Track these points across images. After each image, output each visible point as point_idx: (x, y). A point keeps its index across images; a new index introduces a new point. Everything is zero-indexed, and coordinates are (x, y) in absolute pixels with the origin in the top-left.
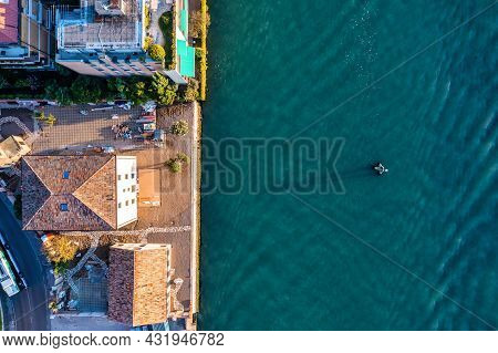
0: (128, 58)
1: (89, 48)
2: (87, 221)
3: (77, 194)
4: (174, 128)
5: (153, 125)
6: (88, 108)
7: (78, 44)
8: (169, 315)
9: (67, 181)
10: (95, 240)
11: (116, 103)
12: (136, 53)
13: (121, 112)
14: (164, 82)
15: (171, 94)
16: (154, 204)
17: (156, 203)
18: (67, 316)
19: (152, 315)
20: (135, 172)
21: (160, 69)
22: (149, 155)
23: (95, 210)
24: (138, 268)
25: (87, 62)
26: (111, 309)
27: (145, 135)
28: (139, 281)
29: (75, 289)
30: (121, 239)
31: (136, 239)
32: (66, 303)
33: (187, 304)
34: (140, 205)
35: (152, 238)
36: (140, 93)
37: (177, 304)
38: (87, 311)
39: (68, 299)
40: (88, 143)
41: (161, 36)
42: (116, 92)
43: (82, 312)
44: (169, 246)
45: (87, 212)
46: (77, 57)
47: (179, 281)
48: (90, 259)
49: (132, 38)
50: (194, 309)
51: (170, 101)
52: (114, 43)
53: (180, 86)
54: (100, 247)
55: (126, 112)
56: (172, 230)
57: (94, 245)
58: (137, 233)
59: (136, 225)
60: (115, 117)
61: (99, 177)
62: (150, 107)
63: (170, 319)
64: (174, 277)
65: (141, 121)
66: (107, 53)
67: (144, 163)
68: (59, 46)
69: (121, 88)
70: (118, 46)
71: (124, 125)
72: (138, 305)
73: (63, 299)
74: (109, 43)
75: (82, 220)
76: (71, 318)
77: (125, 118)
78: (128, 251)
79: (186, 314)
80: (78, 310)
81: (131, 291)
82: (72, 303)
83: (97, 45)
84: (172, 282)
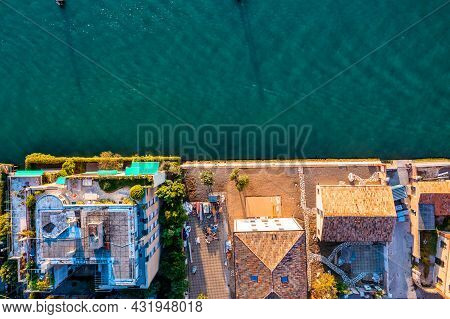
0: (143, 221)
1: (134, 256)
2: (297, 258)
3: (272, 267)
4: (207, 183)
5: (204, 204)
6: (190, 266)
7: (130, 266)
8: (383, 184)
9: (260, 277)
10: (315, 257)
11: (185, 239)
12: (138, 213)
13: (194, 234)
14: (164, 189)
15: (176, 185)
16: (279, 202)
17: (278, 200)
18: (388, 283)
19: (385, 199)
20: (249, 220)
21: (152, 189)
22: (233, 208)
23: (287, 251)
24: (341, 212)
25: (147, 259)
26: (381, 239)
27: (214, 212)
28: (352, 211)
29: (362, 275)
30: (313, 232)
31: (313, 218)
32: (376, 284)
33: (373, 169)
34: (279, 214)
35: (311, 203)
36: (175, 214)
37: (373, 178)
38: (383, 263)
39: (372, 282)
40: (223, 266)
41: (121, 190)
42: (175, 238)
43: (384, 269)
44: (318, 187)
45: (288, 258)
46: (143, 268)
47: (351, 177)
48: (333, 262)
49: (124, 214)
50: (377, 162)
51: (182, 186)
52: (129, 232)
53: (167, 178)
54: (321, 253)
55: (193, 230)
56: (302, 184)
57: (319, 258)
58: (306, 218)
59: (299, 218)
60: (198, 240)
61: (255, 247)
62: (188, 207)
63: (388, 184)
64: (348, 182)
65: (201, 215)
66: (139, 238)
67: (240, 212)
68: (133, 284)
69: (171, 232)
70: (132, 227)
71: (205, 231)
72: (376, 212)
73: (372, 287)
74: (129, 237)
75: (296, 263)
76: (390, 279)
77: (199, 231)
78: (324, 224)
79: (382, 169)
80: (382, 272)
81: (362, 219)
82: (376, 278)
83: (132, 248)
84: (352, 183)
